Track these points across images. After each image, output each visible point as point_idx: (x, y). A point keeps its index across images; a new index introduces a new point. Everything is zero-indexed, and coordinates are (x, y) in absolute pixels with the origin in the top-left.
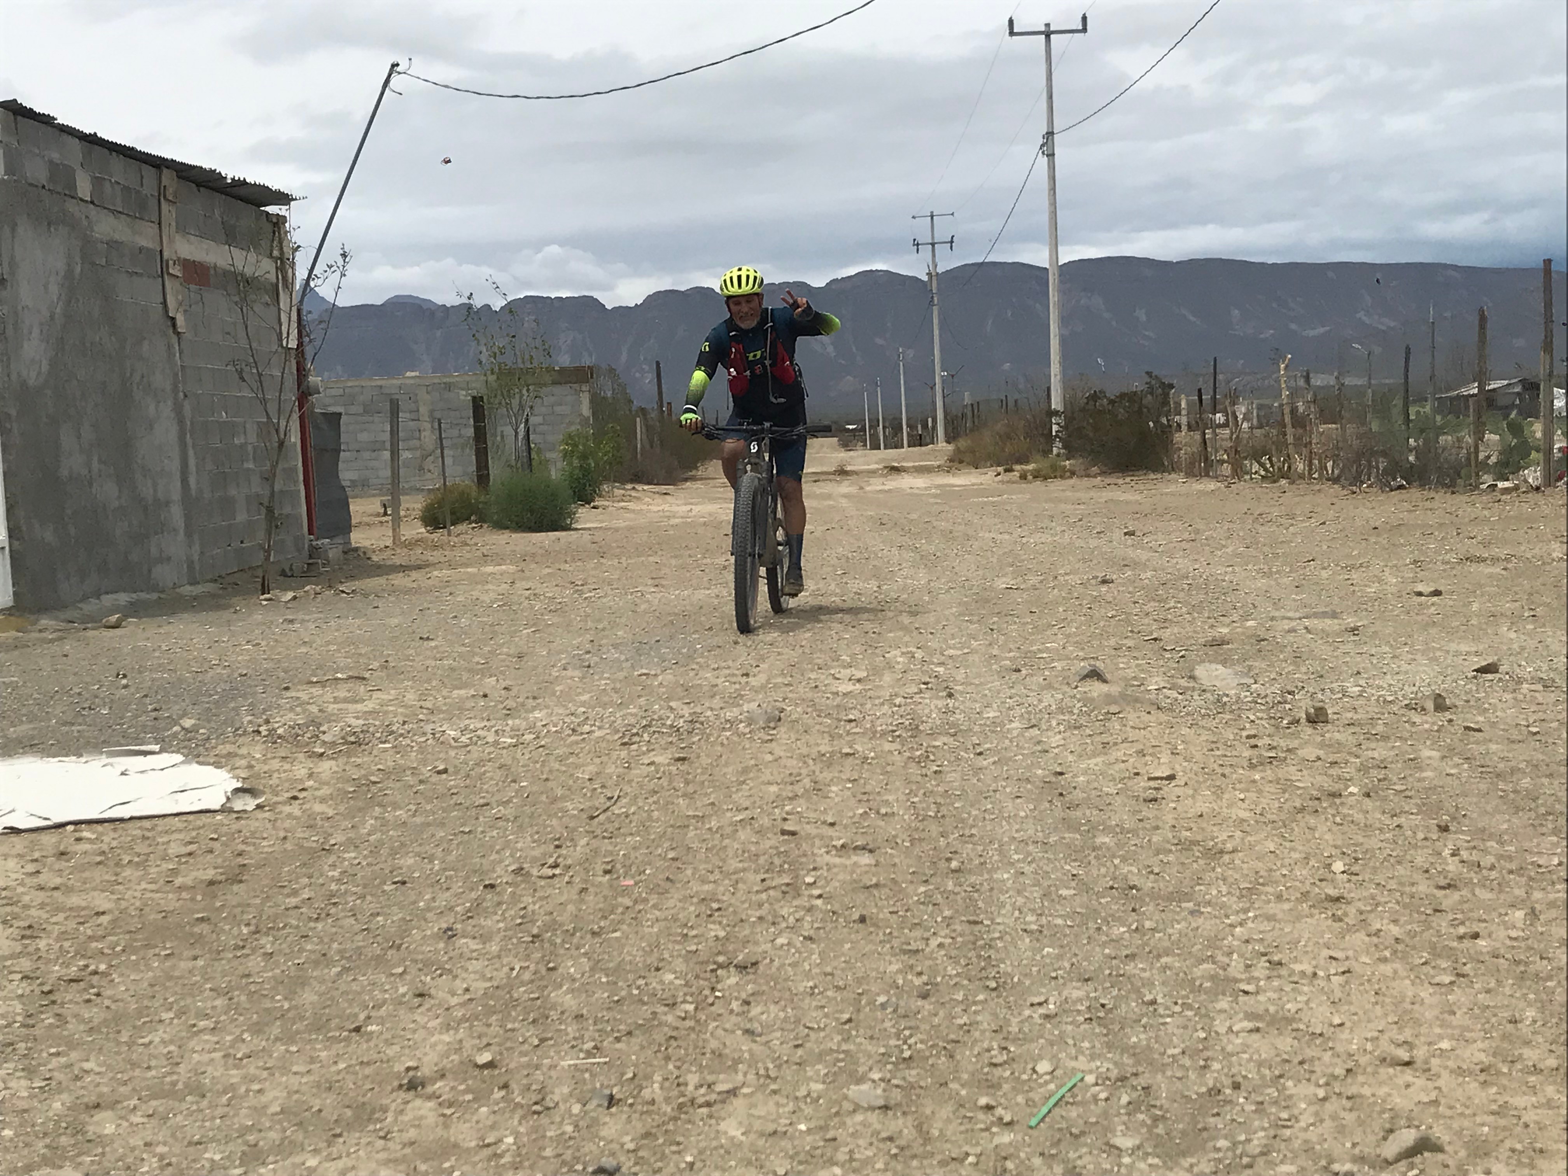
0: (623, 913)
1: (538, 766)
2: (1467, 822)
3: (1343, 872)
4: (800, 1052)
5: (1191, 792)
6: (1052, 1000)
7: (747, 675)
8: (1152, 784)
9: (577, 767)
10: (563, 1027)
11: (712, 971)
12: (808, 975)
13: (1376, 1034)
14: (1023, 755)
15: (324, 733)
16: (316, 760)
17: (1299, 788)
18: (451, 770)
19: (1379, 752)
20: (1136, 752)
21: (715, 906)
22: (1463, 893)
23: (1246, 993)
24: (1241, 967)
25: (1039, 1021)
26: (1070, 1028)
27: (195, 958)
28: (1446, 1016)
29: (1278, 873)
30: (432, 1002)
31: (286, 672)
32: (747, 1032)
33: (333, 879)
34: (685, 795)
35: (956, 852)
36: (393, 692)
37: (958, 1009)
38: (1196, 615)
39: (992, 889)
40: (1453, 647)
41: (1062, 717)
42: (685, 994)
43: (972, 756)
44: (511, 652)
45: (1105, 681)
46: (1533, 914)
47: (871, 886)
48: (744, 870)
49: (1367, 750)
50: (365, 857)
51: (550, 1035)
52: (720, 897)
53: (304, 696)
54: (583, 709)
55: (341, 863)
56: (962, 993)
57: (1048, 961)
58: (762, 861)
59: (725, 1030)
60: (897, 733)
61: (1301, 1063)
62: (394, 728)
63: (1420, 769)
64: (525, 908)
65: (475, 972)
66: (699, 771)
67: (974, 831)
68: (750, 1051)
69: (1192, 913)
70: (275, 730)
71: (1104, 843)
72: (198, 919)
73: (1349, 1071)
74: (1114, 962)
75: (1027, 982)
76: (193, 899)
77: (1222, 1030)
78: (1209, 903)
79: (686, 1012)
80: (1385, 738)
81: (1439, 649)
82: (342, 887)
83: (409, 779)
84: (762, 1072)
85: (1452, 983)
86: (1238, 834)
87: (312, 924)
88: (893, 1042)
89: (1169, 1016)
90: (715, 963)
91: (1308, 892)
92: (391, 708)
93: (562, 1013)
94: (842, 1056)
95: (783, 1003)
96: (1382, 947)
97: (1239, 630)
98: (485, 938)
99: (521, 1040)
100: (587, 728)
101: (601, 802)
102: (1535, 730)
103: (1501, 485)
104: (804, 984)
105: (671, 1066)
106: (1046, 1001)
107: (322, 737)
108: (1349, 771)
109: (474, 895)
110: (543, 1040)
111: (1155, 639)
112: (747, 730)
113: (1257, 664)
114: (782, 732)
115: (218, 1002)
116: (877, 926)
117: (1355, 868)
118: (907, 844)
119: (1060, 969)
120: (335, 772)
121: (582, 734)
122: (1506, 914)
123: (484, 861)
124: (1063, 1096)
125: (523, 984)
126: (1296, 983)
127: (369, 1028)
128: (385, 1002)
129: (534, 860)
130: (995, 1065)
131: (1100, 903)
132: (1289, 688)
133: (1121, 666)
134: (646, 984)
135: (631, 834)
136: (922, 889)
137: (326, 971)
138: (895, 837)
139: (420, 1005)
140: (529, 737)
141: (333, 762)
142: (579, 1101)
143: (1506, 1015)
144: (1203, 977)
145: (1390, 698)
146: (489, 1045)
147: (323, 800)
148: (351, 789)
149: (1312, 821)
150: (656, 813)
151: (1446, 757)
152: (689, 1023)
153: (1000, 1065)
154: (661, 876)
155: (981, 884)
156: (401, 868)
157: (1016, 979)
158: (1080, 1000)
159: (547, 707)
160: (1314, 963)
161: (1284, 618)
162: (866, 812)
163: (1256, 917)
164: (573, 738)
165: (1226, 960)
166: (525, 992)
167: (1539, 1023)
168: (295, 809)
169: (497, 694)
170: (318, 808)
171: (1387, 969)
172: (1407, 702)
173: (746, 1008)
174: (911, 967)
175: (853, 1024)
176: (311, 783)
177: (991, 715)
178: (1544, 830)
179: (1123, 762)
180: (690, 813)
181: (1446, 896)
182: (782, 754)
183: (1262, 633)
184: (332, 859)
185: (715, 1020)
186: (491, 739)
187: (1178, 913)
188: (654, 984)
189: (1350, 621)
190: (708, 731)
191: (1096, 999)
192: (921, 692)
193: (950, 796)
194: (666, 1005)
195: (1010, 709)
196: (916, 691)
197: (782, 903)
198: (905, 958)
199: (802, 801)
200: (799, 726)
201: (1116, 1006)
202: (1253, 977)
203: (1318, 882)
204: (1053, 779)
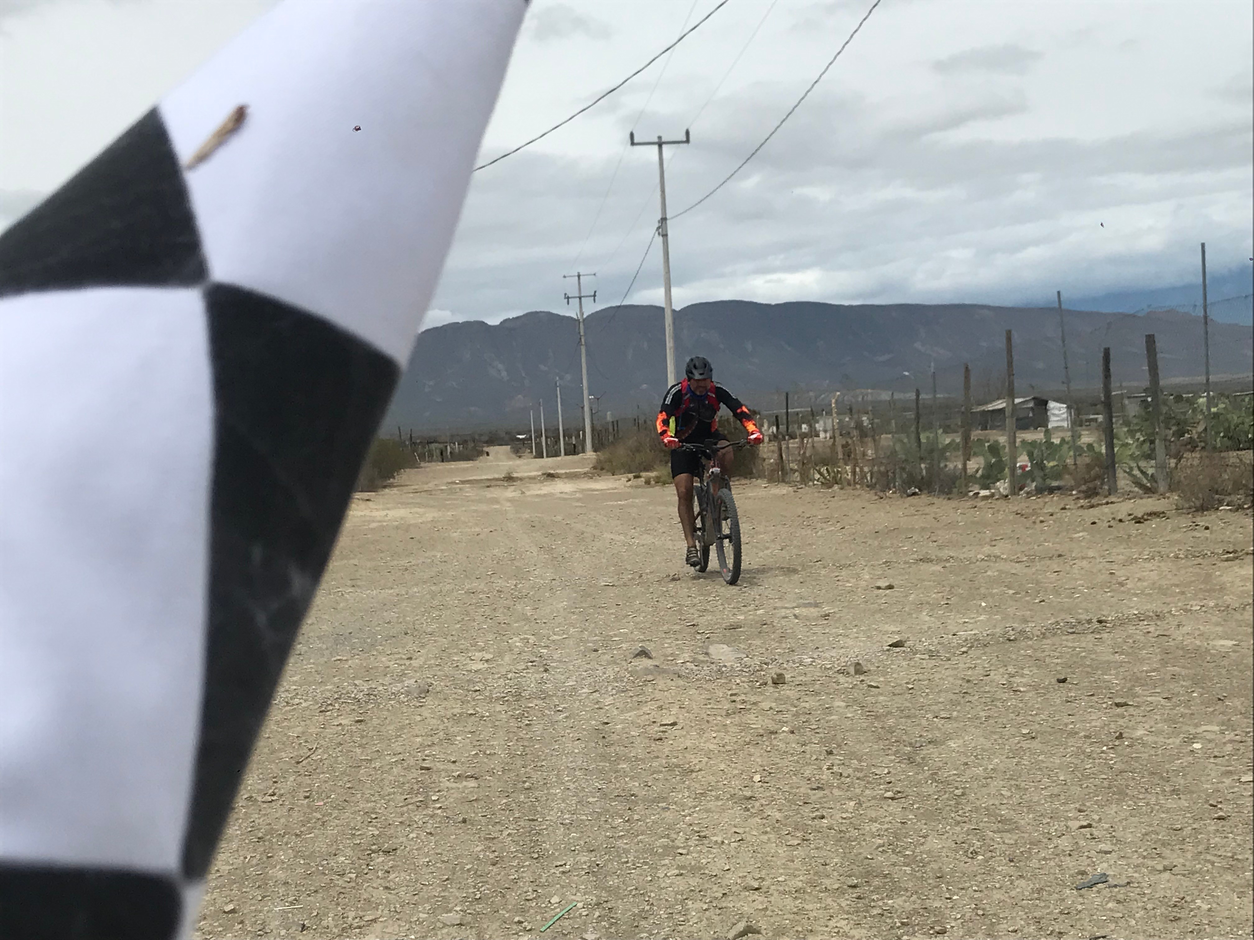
0: (315, 824)
2: (845, 748)
3: (759, 782)
4: (416, 897)
5: (685, 734)
6: (568, 864)
7: (410, 658)
8: (662, 729)
9: (289, 728)
11: (368, 855)
12: (427, 855)
13: (745, 874)
14: (585, 711)
17: (753, 729)
19: (810, 703)
20: (658, 707)
21: (374, 816)
22: (825, 794)
23: (681, 854)
24: (683, 840)
25: (559, 875)
26: (576, 878)
28: (788, 862)
29: (723, 782)
32: (387, 888)
34: (360, 746)
35: (529, 777)
37: (513, 869)
38: (726, 606)
39: (547, 798)
41: (617, 686)
42: (351, 869)
43: (552, 713)
45: (650, 658)
46: (860, 804)
47: (473, 800)
48: (394, 793)
49: (803, 702)
52: (378, 810)
54: (294, 687)
56: (517, 861)
57: (572, 841)
58: (406, 786)
59: (374, 888)
60: (506, 699)
61: (700, 891)
63: (831, 714)
64: (254, 821)
65: (223, 860)
66: (371, 729)
68: (387, 899)
69: (663, 809)
71: (623, 768)
73: (724, 894)
75: (557, 854)
78: (675, 803)
79: (350, 878)
80: (818, 694)
81: (876, 629)
84: (393, 909)
85: (798, 844)
88: (471, 889)
89: (634, 869)
90: (370, 850)
91: (735, 794)
93: (276, 882)
94: (440, 899)
95: (409, 871)
96: (767, 825)
97: (751, 617)
98: (229, 841)
99: (251, 897)
100: (297, 701)
101: (304, 752)
102: (911, 688)
103: (983, 493)
105: (339, 909)
106: (565, 864)
108: (786, 717)
110: (263, 897)
111: (694, 625)
112: (406, 699)
113: (754, 642)
114: (429, 701)
116: (473, 825)
117: (767, 779)
118: (500, 773)
119: (578, 845)
121: (293, 705)
122: (845, 804)
124: (563, 915)
125: (253, 864)
129: (259, 791)
130: (528, 900)
131: (611, 804)
132: (767, 661)
133: (666, 645)
134: (328, 864)
135: (323, 773)
136: (505, 801)
138: (493, 769)
142: (285, 928)
143: (822, 861)
144: (659, 847)
145: (829, 666)
146: (232, 901)
149: (754, 750)
150: (340, 758)
151: (850, 707)
152: (353, 884)
153: (531, 900)
154: (341, 799)
155: (541, 797)
157: (550, 853)
158: (585, 862)
160: (725, 837)
161: (783, 608)
162: (477, 754)
163: (700, 810)
164: (288, 708)
165: (675, 836)
166: (253, 871)
167: (839, 865)
171: (765, 838)
172: (839, 668)
173: (386, 875)
175: (449, 882)
177: (571, 684)
179: (649, 714)
180: (363, 758)
181: (814, 795)
182: (428, 715)
183: (766, 619)
185: (367, 884)
187: (656, 810)
188: (332, 864)
189: (826, 609)
190: (379, 701)
191: (595, 861)
192: (528, 668)
193: (532, 741)
194: (339, 875)
195: (583, 679)
196: (524, 667)
197: (416, 813)
198: (487, 843)
199: (437, 747)
200: (441, 696)
201: (604, 866)
202: (688, 846)
203: (743, 789)
204: (601, 727)
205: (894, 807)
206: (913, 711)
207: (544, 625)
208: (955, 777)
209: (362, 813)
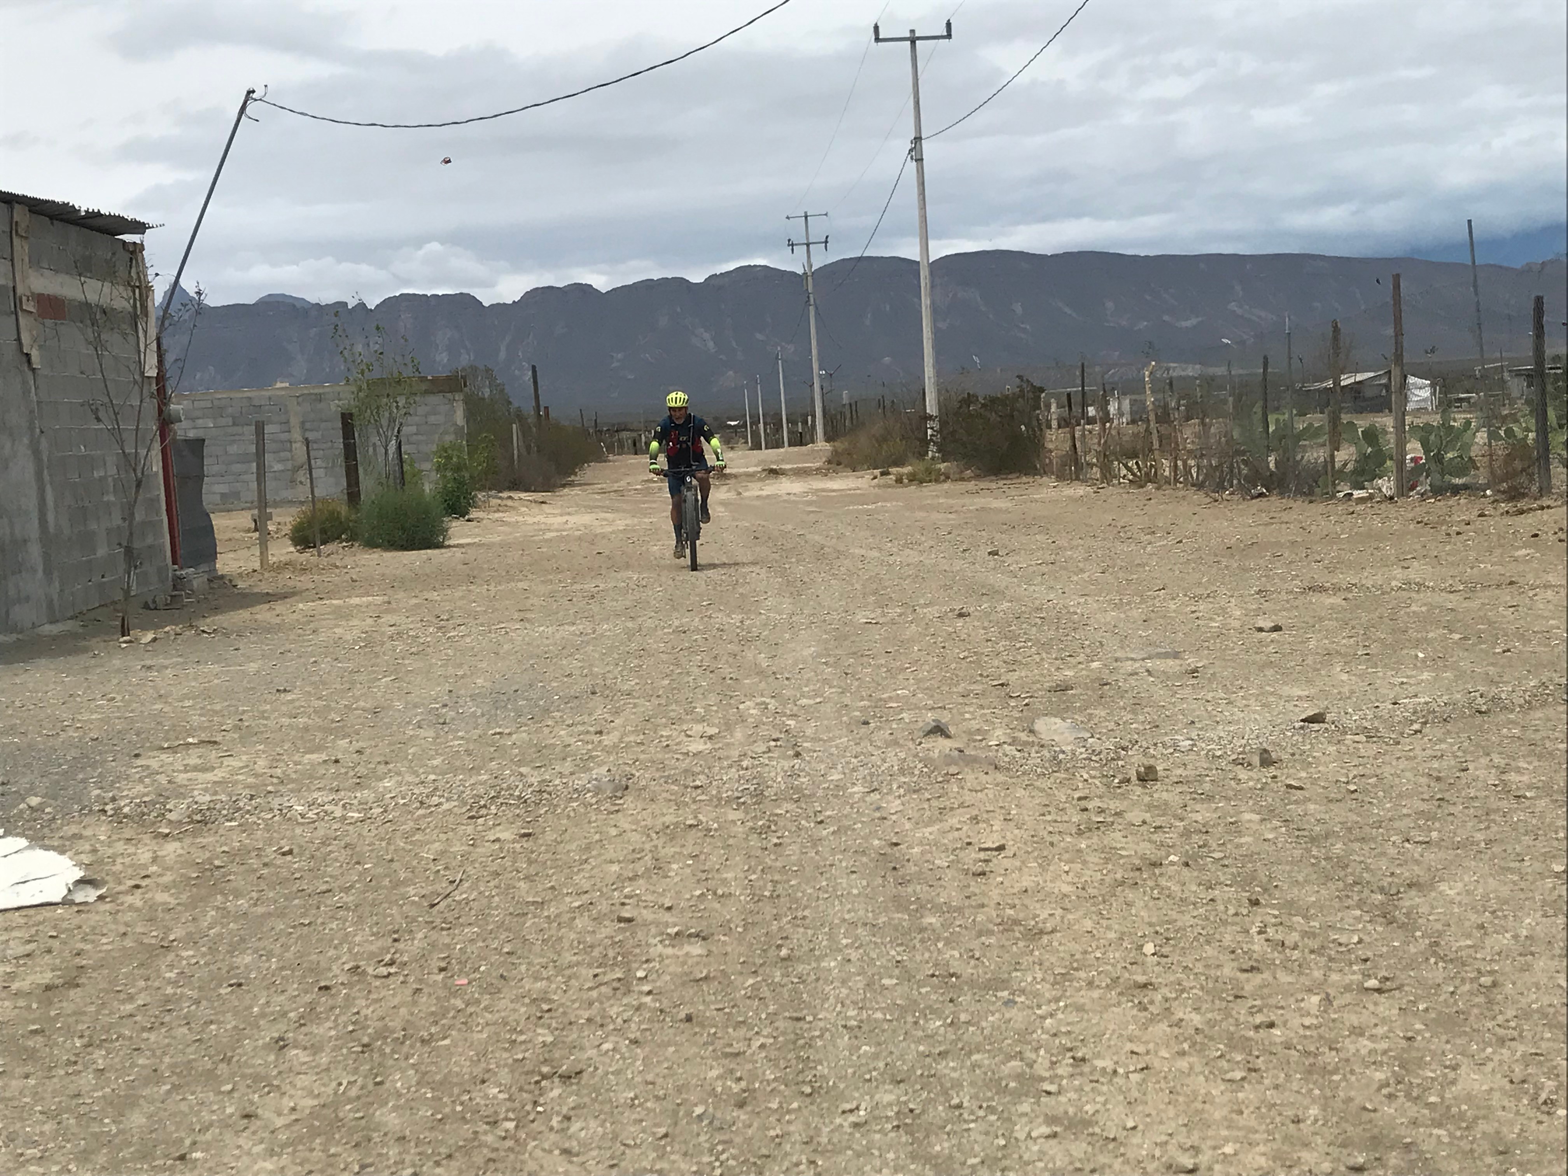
0: (454, 1017)
1: (384, 844)
2: (1277, 893)
3: (1153, 954)
5: (1018, 864)
6: (863, 1106)
7: (600, 733)
8: (982, 856)
9: (423, 844)
10: (385, 1151)
11: (537, 1082)
12: (630, 1084)
13: (1164, 1138)
14: (862, 822)
15: (171, 811)
16: (160, 840)
17: (1122, 857)
18: (295, 851)
19: (1202, 814)
20: (971, 818)
21: (545, 1007)
22: (1265, 976)
23: (1049, 1093)
24: (1047, 1064)
25: (849, 1130)
26: (877, 1136)
27: (27, 1077)
28: (1234, 1116)
29: (1093, 955)
30: (258, 1123)
31: (137, 735)
32: (566, 1152)
33: (169, 982)
34: (526, 878)
35: (787, 938)
36: (244, 758)
37: (772, 1119)
38: (1044, 655)
39: (818, 980)
40: (1286, 690)
41: (903, 779)
42: (507, 1111)
43: (812, 825)
44: (368, 706)
45: (948, 736)
46: (1328, 1000)
47: (701, 979)
48: (578, 964)
49: (1191, 812)
50: (204, 955)
51: (370, 1160)
52: (552, 996)
53: (154, 764)
54: (432, 777)
55: (180, 961)
56: (777, 1100)
57: (864, 1061)
58: (596, 953)
59: (544, 1150)
60: (742, 800)
61: (1093, 1171)
62: (241, 804)
63: (1240, 834)
64: (358, 1013)
65: (302, 1089)
66: (543, 848)
67: (806, 913)
69: (1006, 1003)
70: (121, 809)
71: (931, 924)
72: (32, 1032)
74: (928, 1060)
75: (842, 1086)
76: (29, 1007)
77: (1022, 1136)
78: (1023, 992)
79: (507, 1131)
80: (1210, 798)
81: (1272, 693)
82: (179, 991)
83: (254, 862)
85: (1243, 1079)
86: (1059, 912)
87: (145, 1035)
88: (706, 1159)
89: (973, 1121)
90: (540, 1073)
91: (1118, 978)
92: (241, 777)
93: (385, 1134)
95: (602, 1117)
96: (1181, 1038)
97: (1084, 672)
98: (315, 1049)
100: (435, 800)
101: (442, 886)
102: (1352, 787)
103: (1357, 494)
104: (625, 1095)
106: (857, 1108)
107: (169, 816)
108: (1171, 837)
109: (308, 998)
111: (1002, 685)
112: (594, 800)
113: (1096, 712)
114: (629, 802)
115: (47, 1128)
116: (702, 1025)
117: (1165, 950)
118: (740, 930)
119: (875, 1069)
120: (180, 856)
121: (430, 806)
122: (1303, 1000)
123: (321, 957)
125: (350, 1101)
126: (1097, 1081)
127: (194, 1155)
128: (211, 1124)
129: (372, 955)
131: (920, 993)
132: (1125, 743)
133: (967, 716)
134: (470, 1099)
135: (470, 924)
136: (751, 981)
137: (156, 1089)
138: (729, 921)
139: (246, 1128)
140: (377, 811)
141: (177, 844)
143: (1289, 1113)
144: (1009, 1076)
145: (1219, 753)
147: (166, 888)
148: (195, 875)
149: (1130, 895)
150: (497, 899)
151: (1265, 819)
152: (509, 1143)
154: (494, 974)
155: (808, 974)
156: (238, 968)
157: (831, 1083)
158: (890, 1104)
159: (399, 774)
160: (1115, 1058)
161: (1128, 659)
162: (702, 894)
163: (1066, 1006)
164: (421, 812)
165: (1033, 1056)
166: (350, 1110)
167: (1320, 1123)
168: (135, 899)
169: (349, 759)
170: (162, 897)
171: (1183, 1064)
172: (1234, 757)
173: (565, 1124)
174: (732, 1071)
175: (669, 1139)
176: (154, 868)
177: (835, 777)
178: (1350, 902)
179: (958, 829)
180: (530, 899)
181: (1248, 980)
182: (627, 826)
183: (1106, 676)
184: (171, 957)
185: (535, 1139)
186: (338, 813)
187: (994, 1003)
188: (478, 1100)
189: (1192, 661)
190: (555, 802)
191: (905, 1103)
192: (770, 751)
193: (786, 872)
194: (487, 1123)
195: (854, 770)
196: (764, 749)
197: (612, 1002)
198: (726, 1062)
199: (641, 882)
200: (646, 795)
201: (923, 1111)
202: (1056, 1076)
203: (1129, 966)
204: (888, 850)
205: (1386, 1007)
206: (1367, 829)
207: (786, 682)
208: (1471, 951)
209: (527, 1000)
